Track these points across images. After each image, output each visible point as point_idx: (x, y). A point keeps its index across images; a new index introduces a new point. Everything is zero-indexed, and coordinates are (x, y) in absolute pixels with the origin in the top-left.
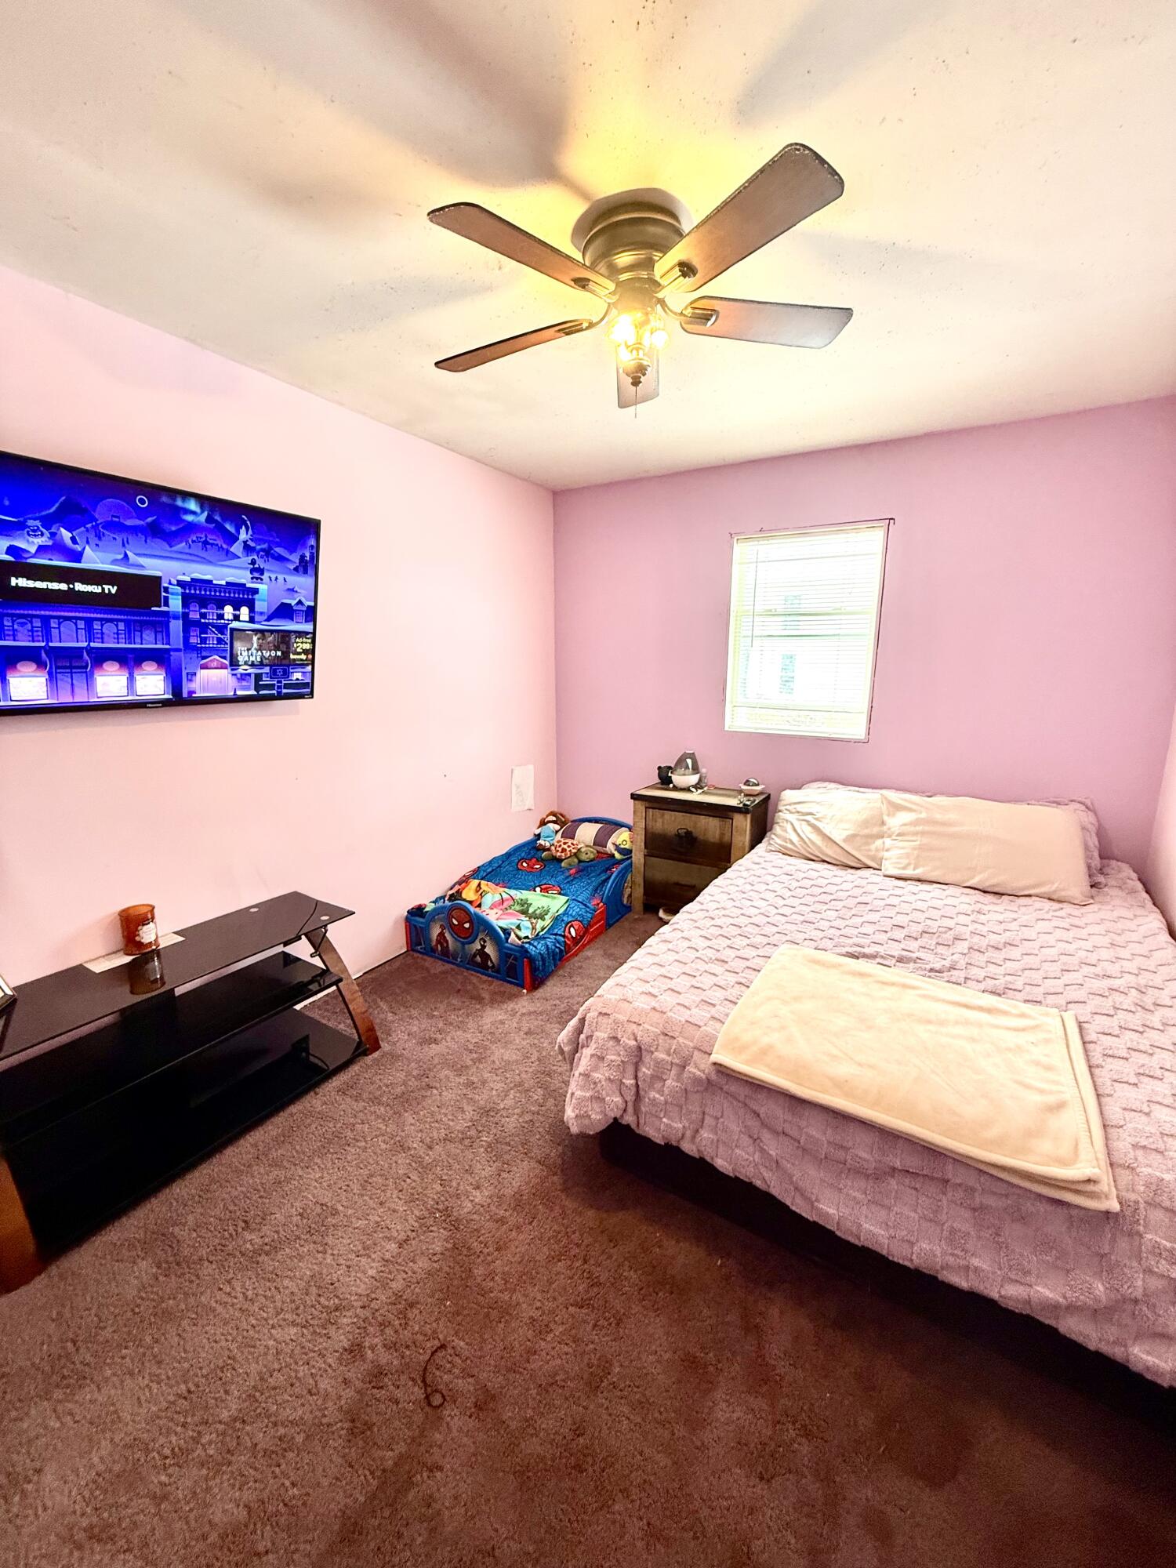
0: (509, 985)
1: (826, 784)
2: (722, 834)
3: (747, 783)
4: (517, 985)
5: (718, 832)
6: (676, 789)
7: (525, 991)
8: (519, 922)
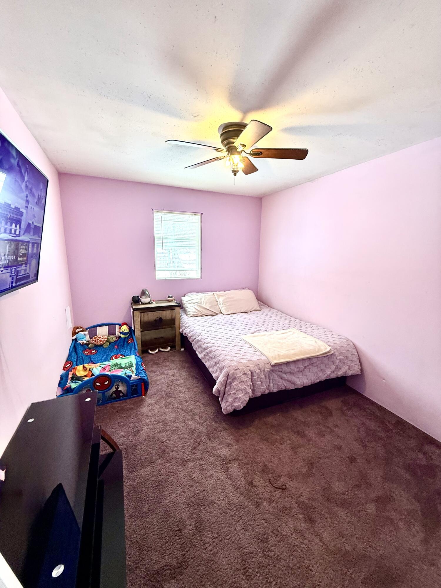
0: (135, 398)
1: (193, 293)
2: (172, 316)
3: (168, 297)
4: (140, 396)
5: (170, 315)
6: (143, 304)
7: (143, 396)
8: (124, 372)
